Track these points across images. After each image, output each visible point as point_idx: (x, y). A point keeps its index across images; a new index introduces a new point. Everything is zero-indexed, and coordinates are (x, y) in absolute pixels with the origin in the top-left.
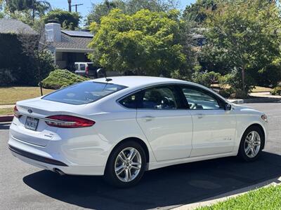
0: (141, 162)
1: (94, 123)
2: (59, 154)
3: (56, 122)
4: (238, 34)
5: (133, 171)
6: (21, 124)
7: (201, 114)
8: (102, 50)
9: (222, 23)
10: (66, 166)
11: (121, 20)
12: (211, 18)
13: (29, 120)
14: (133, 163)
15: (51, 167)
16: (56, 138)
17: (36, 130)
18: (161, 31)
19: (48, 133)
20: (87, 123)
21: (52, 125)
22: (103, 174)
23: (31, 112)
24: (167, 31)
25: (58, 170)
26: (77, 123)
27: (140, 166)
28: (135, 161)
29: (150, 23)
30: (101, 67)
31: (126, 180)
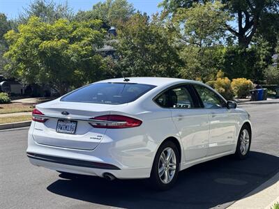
0: (175, 162)
5: (170, 171)
10: (119, 169)
11: (42, 28)
13: (61, 123)
14: (170, 164)
17: (74, 134)
18: (86, 40)
19: (95, 135)
20: (136, 123)
22: (149, 176)
24: (91, 41)
25: (110, 174)
26: (128, 123)
27: (175, 167)
28: (171, 162)
29: (72, 32)
30: (4, 80)
31: (166, 181)
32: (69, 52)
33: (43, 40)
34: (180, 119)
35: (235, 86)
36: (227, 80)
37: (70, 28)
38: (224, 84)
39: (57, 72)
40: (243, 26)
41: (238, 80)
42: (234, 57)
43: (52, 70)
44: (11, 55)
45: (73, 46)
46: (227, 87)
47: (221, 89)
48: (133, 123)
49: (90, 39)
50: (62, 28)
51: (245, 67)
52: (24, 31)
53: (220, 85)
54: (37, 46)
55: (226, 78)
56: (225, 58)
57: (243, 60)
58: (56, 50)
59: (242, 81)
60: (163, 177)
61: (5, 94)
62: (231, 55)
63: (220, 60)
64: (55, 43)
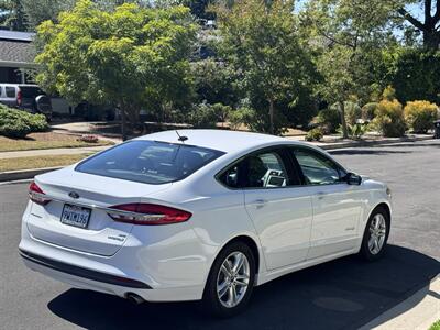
0: (248, 274)
1: (190, 215)
2: (138, 268)
3: (130, 215)
4: (267, 50)
5: (238, 288)
6: (51, 217)
7: (321, 193)
8: (59, 68)
9: (243, 31)
10: (151, 288)
11: (95, 19)
12: (225, 20)
13: (68, 209)
14: (239, 277)
15: (121, 291)
16: (130, 242)
17: (86, 228)
18: (162, 41)
19: (116, 233)
20: (182, 216)
21: (123, 220)
22: (200, 298)
23: (78, 197)
24: (171, 42)
25: (136, 295)
26: (168, 217)
27: (247, 281)
28: (241, 272)
29: (141, 27)
30: (42, 93)
31: (230, 304)
32: (135, 59)
33: (96, 37)
34: (259, 207)
35: (410, 113)
36: (396, 103)
37: (139, 19)
38: (391, 111)
39: (116, 90)
40: (433, 14)
41: (416, 103)
42: (412, 64)
43: (109, 87)
44: (46, 59)
45: (140, 48)
46: (396, 116)
47: (386, 118)
48: (177, 216)
49: (167, 39)
50: (127, 20)
51: (430, 82)
52: (67, 24)
53: (385, 112)
54: (85, 48)
55: (396, 101)
56: (398, 65)
57: (428, 70)
58: (115, 54)
59: (423, 105)
60: (226, 298)
61: (41, 116)
62: (409, 61)
63: (390, 69)
64: (113, 43)
